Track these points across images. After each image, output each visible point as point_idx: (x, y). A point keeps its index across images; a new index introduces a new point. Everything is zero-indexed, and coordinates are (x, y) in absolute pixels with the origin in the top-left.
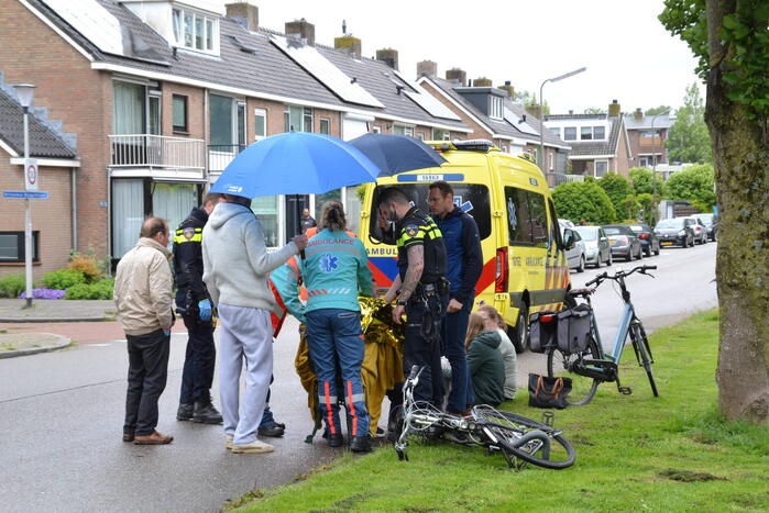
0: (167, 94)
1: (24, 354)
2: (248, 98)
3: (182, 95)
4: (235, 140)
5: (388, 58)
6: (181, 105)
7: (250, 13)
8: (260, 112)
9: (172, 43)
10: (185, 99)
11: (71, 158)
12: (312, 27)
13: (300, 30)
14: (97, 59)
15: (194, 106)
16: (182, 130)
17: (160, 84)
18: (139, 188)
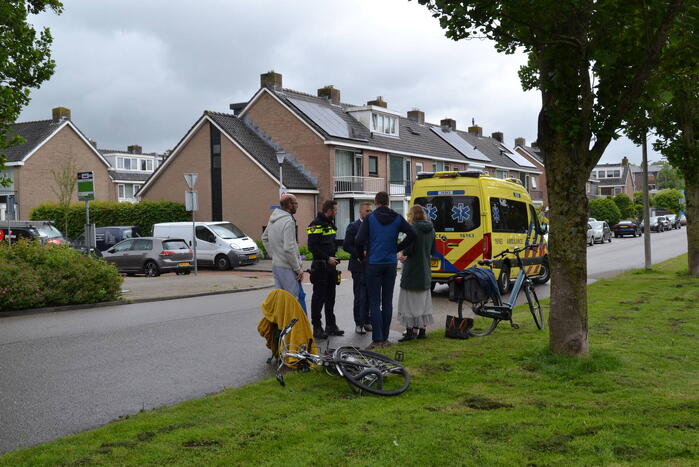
0: (366, 156)
1: (241, 291)
2: (412, 157)
3: (374, 156)
4: (405, 179)
5: (498, 137)
6: (374, 161)
7: (420, 115)
8: (418, 164)
9: (372, 130)
10: (376, 158)
11: (315, 189)
12: (454, 122)
13: (448, 124)
14: (327, 139)
15: (381, 161)
16: (375, 174)
17: (362, 151)
18: (347, 203)
